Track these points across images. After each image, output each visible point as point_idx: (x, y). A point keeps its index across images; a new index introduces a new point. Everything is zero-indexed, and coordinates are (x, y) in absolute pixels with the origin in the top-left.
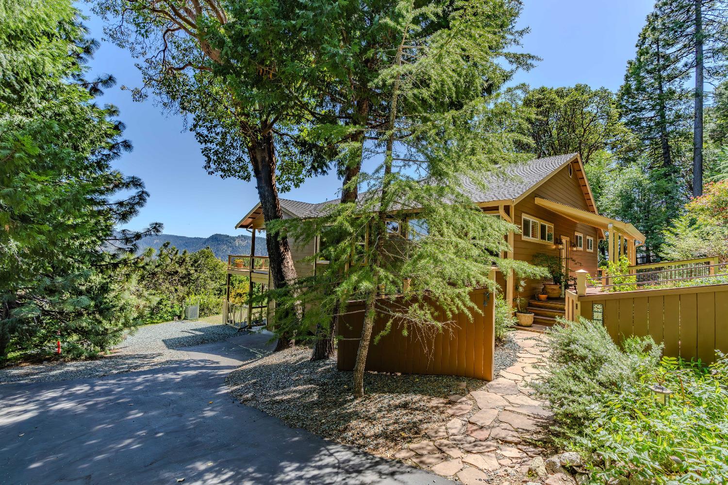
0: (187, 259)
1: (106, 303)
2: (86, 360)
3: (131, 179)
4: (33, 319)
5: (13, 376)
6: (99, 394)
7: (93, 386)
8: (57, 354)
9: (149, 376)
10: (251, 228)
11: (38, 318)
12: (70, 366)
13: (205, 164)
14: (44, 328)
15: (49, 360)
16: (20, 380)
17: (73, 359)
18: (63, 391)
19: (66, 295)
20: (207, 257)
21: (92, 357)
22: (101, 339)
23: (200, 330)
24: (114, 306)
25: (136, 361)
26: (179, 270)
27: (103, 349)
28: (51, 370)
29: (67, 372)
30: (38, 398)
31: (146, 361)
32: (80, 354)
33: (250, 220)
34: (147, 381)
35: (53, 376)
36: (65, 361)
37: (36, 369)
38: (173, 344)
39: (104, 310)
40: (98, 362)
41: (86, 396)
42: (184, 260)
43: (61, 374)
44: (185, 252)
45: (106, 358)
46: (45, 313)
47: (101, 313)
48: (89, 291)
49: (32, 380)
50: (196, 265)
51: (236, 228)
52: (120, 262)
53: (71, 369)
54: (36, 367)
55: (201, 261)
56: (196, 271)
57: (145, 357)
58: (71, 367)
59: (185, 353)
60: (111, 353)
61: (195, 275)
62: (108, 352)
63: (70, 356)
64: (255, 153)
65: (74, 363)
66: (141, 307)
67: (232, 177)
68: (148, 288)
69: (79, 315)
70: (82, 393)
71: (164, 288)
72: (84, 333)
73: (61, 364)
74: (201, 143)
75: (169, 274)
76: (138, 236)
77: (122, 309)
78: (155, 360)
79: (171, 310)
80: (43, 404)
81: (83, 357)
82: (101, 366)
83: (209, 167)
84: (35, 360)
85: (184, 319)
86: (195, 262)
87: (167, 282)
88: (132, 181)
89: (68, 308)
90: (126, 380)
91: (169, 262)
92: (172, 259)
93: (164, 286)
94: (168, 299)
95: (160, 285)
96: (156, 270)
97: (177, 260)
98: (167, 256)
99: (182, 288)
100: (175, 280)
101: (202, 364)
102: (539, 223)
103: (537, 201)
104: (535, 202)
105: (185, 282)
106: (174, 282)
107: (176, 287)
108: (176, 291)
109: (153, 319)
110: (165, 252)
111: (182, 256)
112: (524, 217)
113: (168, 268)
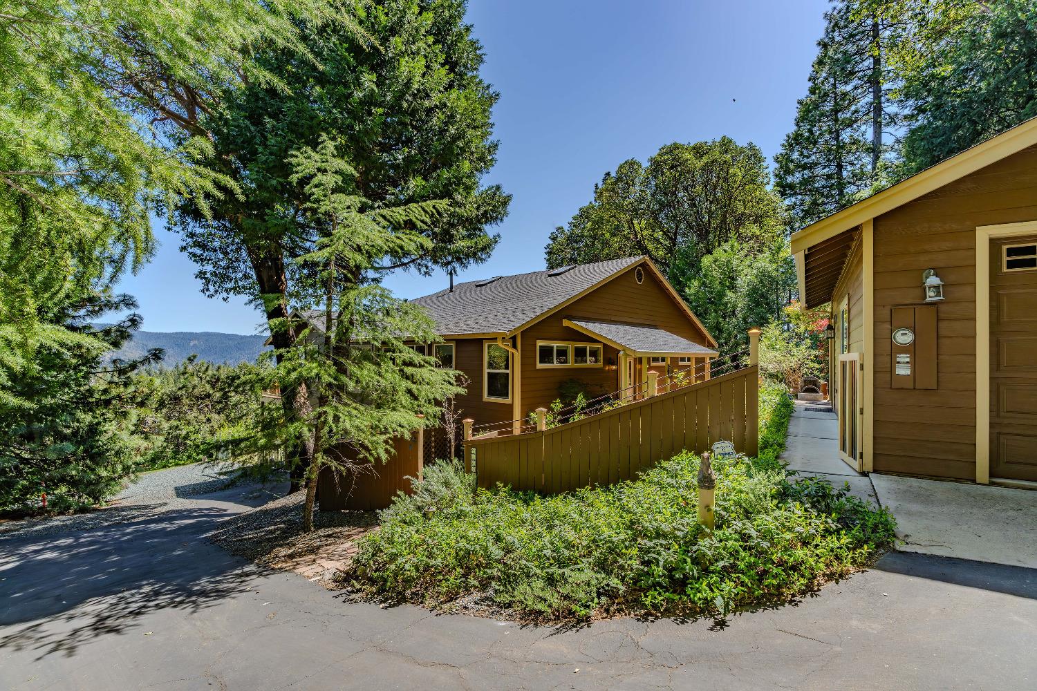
0: (223, 377)
1: (98, 447)
2: (75, 513)
3: (122, 298)
4: (10, 468)
6: (83, 545)
7: (77, 538)
8: (42, 508)
9: (140, 527)
11: (16, 467)
13: (202, 286)
14: (25, 479)
15: (32, 516)
17: (60, 513)
18: (46, 544)
19: (48, 440)
21: (83, 510)
22: (95, 489)
23: (226, 474)
24: (107, 450)
25: (133, 513)
26: (212, 392)
27: (97, 500)
28: (34, 525)
29: (52, 527)
30: (19, 552)
31: (144, 512)
32: (69, 507)
34: (137, 531)
35: (36, 531)
36: (50, 515)
37: (17, 525)
38: (182, 492)
39: (96, 456)
40: (89, 515)
41: (69, 548)
42: (218, 379)
43: (44, 529)
44: (219, 368)
45: (99, 510)
46: (26, 462)
47: (92, 458)
48: (75, 434)
49: (12, 536)
51: (265, 345)
52: (114, 398)
53: (56, 523)
54: (17, 523)
57: (146, 507)
58: (57, 521)
59: (195, 501)
60: (107, 505)
61: (235, 399)
62: (103, 504)
63: (56, 510)
65: (60, 517)
66: (143, 449)
68: (168, 419)
69: (67, 462)
70: (65, 545)
71: (191, 418)
72: (74, 483)
73: (45, 519)
74: (197, 262)
75: (198, 398)
76: (133, 366)
77: (118, 454)
78: (156, 510)
80: (24, 556)
81: (72, 511)
82: (91, 519)
83: (208, 290)
84: (15, 516)
88: (123, 301)
89: (52, 456)
90: (114, 531)
91: (196, 382)
92: (201, 378)
93: (191, 415)
94: (197, 432)
95: (186, 413)
96: (179, 393)
97: (208, 378)
98: (192, 375)
99: (216, 416)
100: (207, 406)
101: (206, 512)
102: (571, 346)
103: (566, 323)
104: (564, 325)
105: (221, 408)
106: (206, 409)
107: (208, 416)
108: (209, 420)
109: (179, 459)
110: (190, 368)
111: (215, 373)
112: (540, 343)
113: (196, 390)
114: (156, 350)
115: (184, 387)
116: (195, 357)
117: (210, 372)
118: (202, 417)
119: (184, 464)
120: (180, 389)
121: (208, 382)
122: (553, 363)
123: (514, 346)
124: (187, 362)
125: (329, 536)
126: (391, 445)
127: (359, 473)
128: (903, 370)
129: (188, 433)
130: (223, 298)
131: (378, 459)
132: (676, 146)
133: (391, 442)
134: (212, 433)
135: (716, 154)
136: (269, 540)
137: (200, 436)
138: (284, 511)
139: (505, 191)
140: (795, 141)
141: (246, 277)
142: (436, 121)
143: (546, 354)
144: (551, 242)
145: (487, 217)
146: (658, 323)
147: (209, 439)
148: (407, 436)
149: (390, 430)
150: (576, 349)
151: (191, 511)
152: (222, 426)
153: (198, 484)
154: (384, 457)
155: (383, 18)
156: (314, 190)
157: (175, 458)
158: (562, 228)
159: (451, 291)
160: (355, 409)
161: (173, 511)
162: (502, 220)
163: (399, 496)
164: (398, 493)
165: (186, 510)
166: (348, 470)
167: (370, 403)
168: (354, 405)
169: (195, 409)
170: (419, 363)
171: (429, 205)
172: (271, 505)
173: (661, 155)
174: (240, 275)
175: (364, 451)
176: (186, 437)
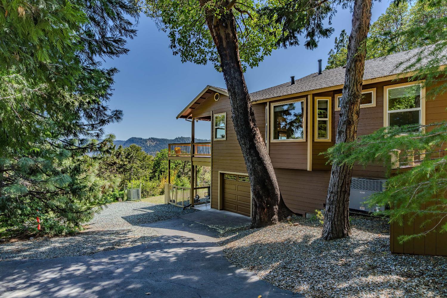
0: (122, 152)
1: (77, 184)
2: (67, 236)
5: (7, 253)
6: (99, 276)
7: (88, 265)
9: (139, 254)
10: (190, 118)
12: (56, 242)
13: (170, 43)
15: (34, 236)
16: (13, 257)
17: (56, 235)
18: (60, 271)
20: (137, 151)
21: (71, 233)
23: (149, 208)
24: (85, 187)
26: (117, 161)
27: (77, 225)
28: (40, 246)
29: (54, 248)
30: (37, 280)
32: (61, 231)
33: (190, 110)
34: (141, 260)
36: (48, 237)
37: (26, 245)
39: (76, 191)
40: (78, 238)
41: (87, 277)
42: (120, 153)
43: (50, 250)
44: (120, 147)
45: (83, 234)
47: (74, 193)
49: (25, 257)
50: (129, 157)
51: (177, 118)
52: (87, 147)
53: (57, 245)
54: (25, 243)
55: (133, 154)
56: (129, 162)
60: (84, 229)
61: (129, 166)
62: (82, 228)
63: (53, 232)
64: (219, 30)
65: (57, 239)
66: (107, 187)
67: (188, 62)
70: (81, 274)
71: (106, 176)
72: (62, 212)
73: (46, 240)
77: (91, 189)
79: (112, 193)
81: (64, 234)
82: (83, 242)
83: (175, 46)
84: (22, 236)
85: (127, 200)
86: (129, 154)
87: (108, 171)
90: (118, 258)
111: (118, 150)
114: (117, 111)
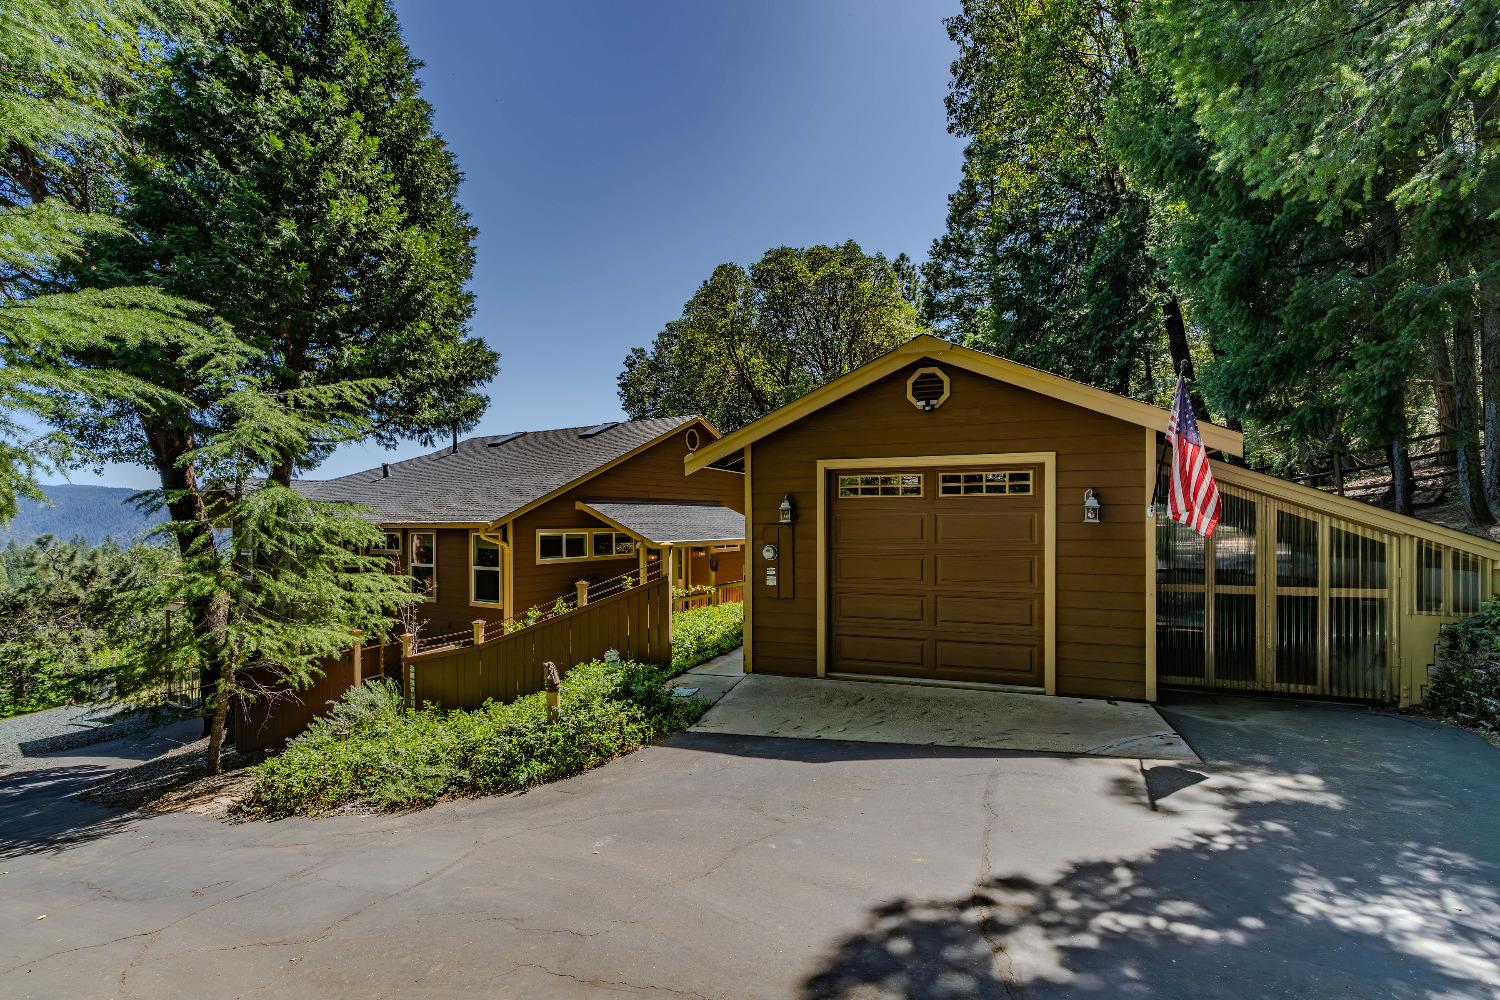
0: (102, 569)
26: (82, 594)
38: (29, 750)
42: (93, 572)
44: (95, 554)
75: (57, 605)
91: (53, 578)
92: (61, 573)
93: (42, 634)
94: (56, 658)
95: (34, 629)
96: (21, 597)
97: (74, 572)
98: (45, 567)
99: (90, 633)
100: (73, 617)
101: (73, 771)
102: (588, 534)
103: (579, 506)
104: (577, 508)
105: (98, 620)
106: (72, 622)
107: (75, 633)
108: (76, 640)
109: (22, 704)
110: (41, 557)
111: (87, 563)
112: (540, 533)
113: (51, 593)
115: (30, 587)
116: (49, 538)
117: (78, 562)
118: (64, 635)
119: (32, 712)
120: (22, 591)
121: (74, 578)
122: (560, 554)
123: (505, 539)
124: (36, 547)
125: (237, 776)
126: (319, 667)
127: (276, 700)
128: (771, 582)
129: (38, 662)
130: (95, 471)
131: (301, 683)
132: (783, 253)
133: (318, 663)
134: (83, 659)
135: (835, 266)
136: (161, 788)
137: (60, 666)
138: (190, 757)
139: (492, 346)
140: (944, 249)
141: (132, 438)
142: (385, 268)
143: (551, 547)
144: (627, 370)
145: (468, 379)
146: (722, 499)
147: (78, 668)
148: (337, 656)
149: (316, 649)
150: (597, 538)
151: (48, 771)
152: (98, 649)
153: (58, 738)
154: (307, 679)
155: (308, 147)
156: (211, 371)
157: (15, 703)
158: (642, 350)
159: (455, 452)
160: (270, 626)
161: (20, 774)
162: (490, 379)
163: (316, 722)
164: (316, 718)
165: (41, 771)
166: (263, 697)
167: (299, 617)
168: (267, 621)
169: (51, 622)
170: (365, 566)
171: (366, 383)
172: (172, 753)
173: (766, 262)
174: (123, 436)
175: (284, 676)
176: (36, 668)
